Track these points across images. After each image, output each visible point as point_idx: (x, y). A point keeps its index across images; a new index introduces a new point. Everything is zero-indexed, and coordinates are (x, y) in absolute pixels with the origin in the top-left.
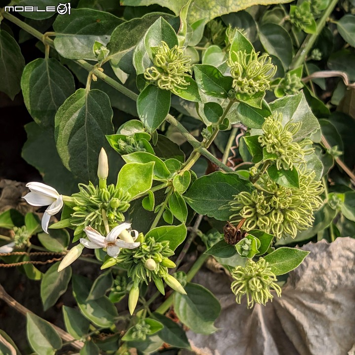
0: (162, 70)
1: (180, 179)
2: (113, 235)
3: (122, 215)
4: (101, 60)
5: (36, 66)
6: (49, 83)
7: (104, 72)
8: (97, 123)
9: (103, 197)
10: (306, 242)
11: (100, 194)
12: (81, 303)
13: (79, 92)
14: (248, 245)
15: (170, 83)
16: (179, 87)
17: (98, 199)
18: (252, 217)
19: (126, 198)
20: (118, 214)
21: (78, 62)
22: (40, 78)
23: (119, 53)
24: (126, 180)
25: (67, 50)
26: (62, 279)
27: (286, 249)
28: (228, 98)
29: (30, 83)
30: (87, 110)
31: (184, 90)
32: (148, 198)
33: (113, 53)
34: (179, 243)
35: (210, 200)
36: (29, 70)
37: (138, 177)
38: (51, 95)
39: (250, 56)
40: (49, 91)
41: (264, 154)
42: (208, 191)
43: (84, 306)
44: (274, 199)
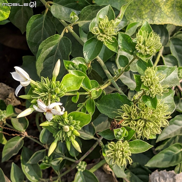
0: (102, 31)
1: (96, 92)
2: (51, 106)
3: (59, 98)
4: (73, 22)
5: (37, 18)
6: (42, 29)
7: (73, 29)
8: (61, 56)
9: (52, 86)
10: (163, 169)
11: (51, 84)
12: (23, 164)
13: (56, 36)
14: (121, 132)
15: (104, 38)
16: (108, 42)
17: (49, 86)
18: (128, 120)
19: (64, 90)
20: (57, 97)
21: (61, 21)
22: (38, 25)
23: (84, 21)
24: (67, 82)
25: (57, 13)
26: (17, 147)
27: (141, 141)
28: (133, 55)
29: (32, 26)
30: (58, 47)
31: (110, 44)
32: (76, 97)
33: (81, 21)
34: (85, 124)
35: (109, 107)
36: (33, 19)
37: (74, 83)
38: (41, 36)
39: (149, 35)
40: (41, 33)
41: (142, 86)
42: (109, 103)
43: (25, 166)
44: (142, 112)
